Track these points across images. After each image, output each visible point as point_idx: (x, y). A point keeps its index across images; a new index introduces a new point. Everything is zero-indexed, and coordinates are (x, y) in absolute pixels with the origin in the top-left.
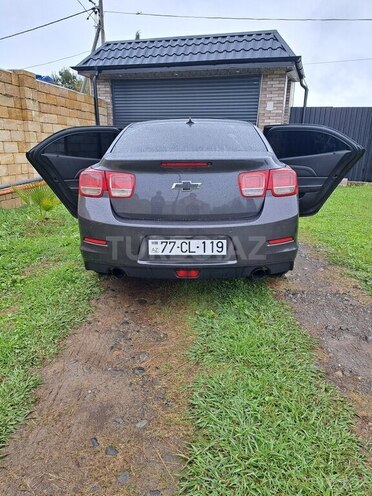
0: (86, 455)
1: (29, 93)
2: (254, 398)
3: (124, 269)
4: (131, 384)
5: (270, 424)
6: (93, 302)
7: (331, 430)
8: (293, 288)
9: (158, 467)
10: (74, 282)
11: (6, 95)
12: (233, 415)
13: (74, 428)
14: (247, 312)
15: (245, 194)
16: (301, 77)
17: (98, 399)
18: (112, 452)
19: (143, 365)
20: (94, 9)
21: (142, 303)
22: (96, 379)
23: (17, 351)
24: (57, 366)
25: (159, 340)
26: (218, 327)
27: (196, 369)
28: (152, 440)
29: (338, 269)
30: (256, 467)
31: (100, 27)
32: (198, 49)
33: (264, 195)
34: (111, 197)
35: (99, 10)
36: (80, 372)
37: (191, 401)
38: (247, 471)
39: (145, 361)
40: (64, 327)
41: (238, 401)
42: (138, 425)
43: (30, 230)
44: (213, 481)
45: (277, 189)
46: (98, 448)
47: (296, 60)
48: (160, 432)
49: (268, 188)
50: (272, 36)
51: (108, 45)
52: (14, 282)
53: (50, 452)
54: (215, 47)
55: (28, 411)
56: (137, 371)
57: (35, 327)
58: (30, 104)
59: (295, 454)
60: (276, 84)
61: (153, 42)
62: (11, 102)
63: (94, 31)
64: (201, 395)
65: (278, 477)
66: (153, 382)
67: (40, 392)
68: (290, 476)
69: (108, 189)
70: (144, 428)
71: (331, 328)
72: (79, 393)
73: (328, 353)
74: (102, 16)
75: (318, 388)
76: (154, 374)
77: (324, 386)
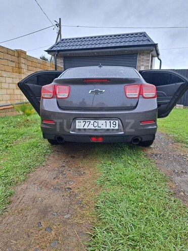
0: (33, 231)
1: (23, 61)
2: (133, 204)
3: (63, 137)
4: (63, 196)
5: (142, 218)
6: (47, 156)
7: (178, 222)
8: (155, 152)
9: (75, 240)
10: (38, 147)
11: (12, 61)
12: (120, 212)
13: (29, 217)
14: (129, 162)
15: (128, 96)
16: (158, 55)
17: (44, 203)
18: (49, 230)
19: (70, 187)
20: (57, 25)
21: (73, 157)
22: (45, 193)
23: (3, 178)
24: (24, 186)
25: (81, 175)
26: (113, 169)
27: (100, 189)
28: (72, 225)
29: (180, 144)
30: (133, 240)
31: (59, 33)
32: (106, 41)
33: (138, 97)
34: (57, 98)
35: (59, 25)
36: (36, 189)
37: (96, 205)
38: (127, 242)
39: (72, 185)
40: (30, 168)
41: (123, 205)
42: (65, 217)
43: (19, 125)
44: (107, 247)
45: (145, 94)
46: (41, 228)
47: (155, 45)
48: (77, 220)
49: (141, 93)
50: (143, 35)
51: (63, 40)
52: (7, 147)
53: (14, 229)
54: (115, 40)
55: (4, 208)
56: (67, 190)
57: (14, 167)
58: (23, 66)
59: (157, 234)
60: (145, 58)
61: (84, 38)
62: (14, 65)
63: (57, 35)
64: (102, 202)
65: (146, 246)
66: (76, 195)
67: (12, 198)
68: (153, 246)
69: (56, 94)
70: (69, 218)
71: (177, 171)
72: (34, 200)
73: (175, 183)
74: (60, 28)
75: (170, 200)
76: (76, 191)
77: (173, 200)
